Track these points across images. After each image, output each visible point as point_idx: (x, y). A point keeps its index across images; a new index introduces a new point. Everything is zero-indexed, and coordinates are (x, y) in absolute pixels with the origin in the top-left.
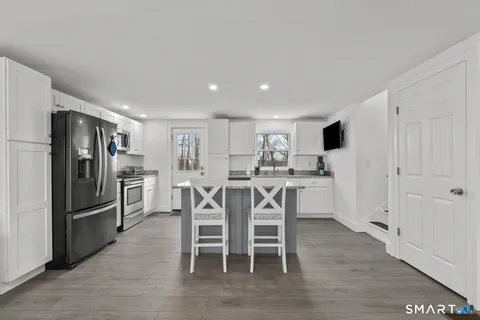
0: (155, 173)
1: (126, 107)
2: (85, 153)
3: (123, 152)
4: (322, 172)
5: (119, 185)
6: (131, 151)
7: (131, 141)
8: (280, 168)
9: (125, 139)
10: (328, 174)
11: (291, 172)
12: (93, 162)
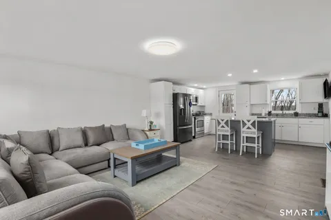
0: (211, 114)
1: (196, 85)
2: (182, 106)
3: (196, 105)
4: (320, 114)
5: (193, 119)
6: (199, 104)
7: (199, 100)
8: (287, 112)
9: (196, 98)
10: (326, 116)
11: (296, 115)
12: (184, 109)
